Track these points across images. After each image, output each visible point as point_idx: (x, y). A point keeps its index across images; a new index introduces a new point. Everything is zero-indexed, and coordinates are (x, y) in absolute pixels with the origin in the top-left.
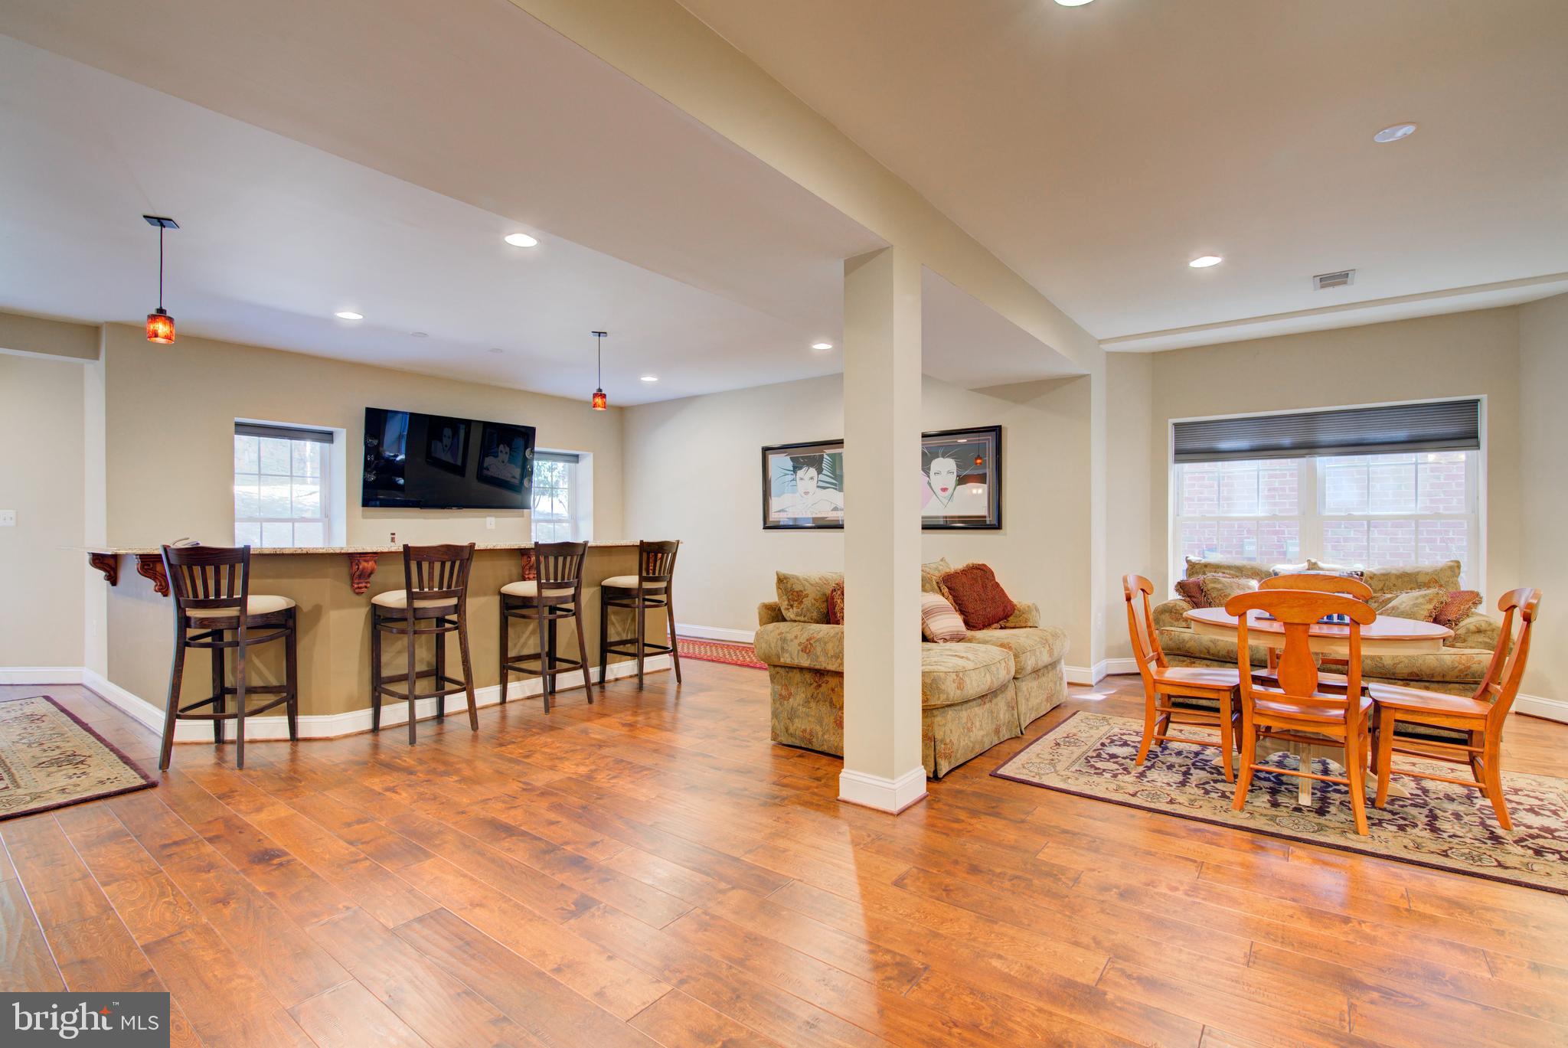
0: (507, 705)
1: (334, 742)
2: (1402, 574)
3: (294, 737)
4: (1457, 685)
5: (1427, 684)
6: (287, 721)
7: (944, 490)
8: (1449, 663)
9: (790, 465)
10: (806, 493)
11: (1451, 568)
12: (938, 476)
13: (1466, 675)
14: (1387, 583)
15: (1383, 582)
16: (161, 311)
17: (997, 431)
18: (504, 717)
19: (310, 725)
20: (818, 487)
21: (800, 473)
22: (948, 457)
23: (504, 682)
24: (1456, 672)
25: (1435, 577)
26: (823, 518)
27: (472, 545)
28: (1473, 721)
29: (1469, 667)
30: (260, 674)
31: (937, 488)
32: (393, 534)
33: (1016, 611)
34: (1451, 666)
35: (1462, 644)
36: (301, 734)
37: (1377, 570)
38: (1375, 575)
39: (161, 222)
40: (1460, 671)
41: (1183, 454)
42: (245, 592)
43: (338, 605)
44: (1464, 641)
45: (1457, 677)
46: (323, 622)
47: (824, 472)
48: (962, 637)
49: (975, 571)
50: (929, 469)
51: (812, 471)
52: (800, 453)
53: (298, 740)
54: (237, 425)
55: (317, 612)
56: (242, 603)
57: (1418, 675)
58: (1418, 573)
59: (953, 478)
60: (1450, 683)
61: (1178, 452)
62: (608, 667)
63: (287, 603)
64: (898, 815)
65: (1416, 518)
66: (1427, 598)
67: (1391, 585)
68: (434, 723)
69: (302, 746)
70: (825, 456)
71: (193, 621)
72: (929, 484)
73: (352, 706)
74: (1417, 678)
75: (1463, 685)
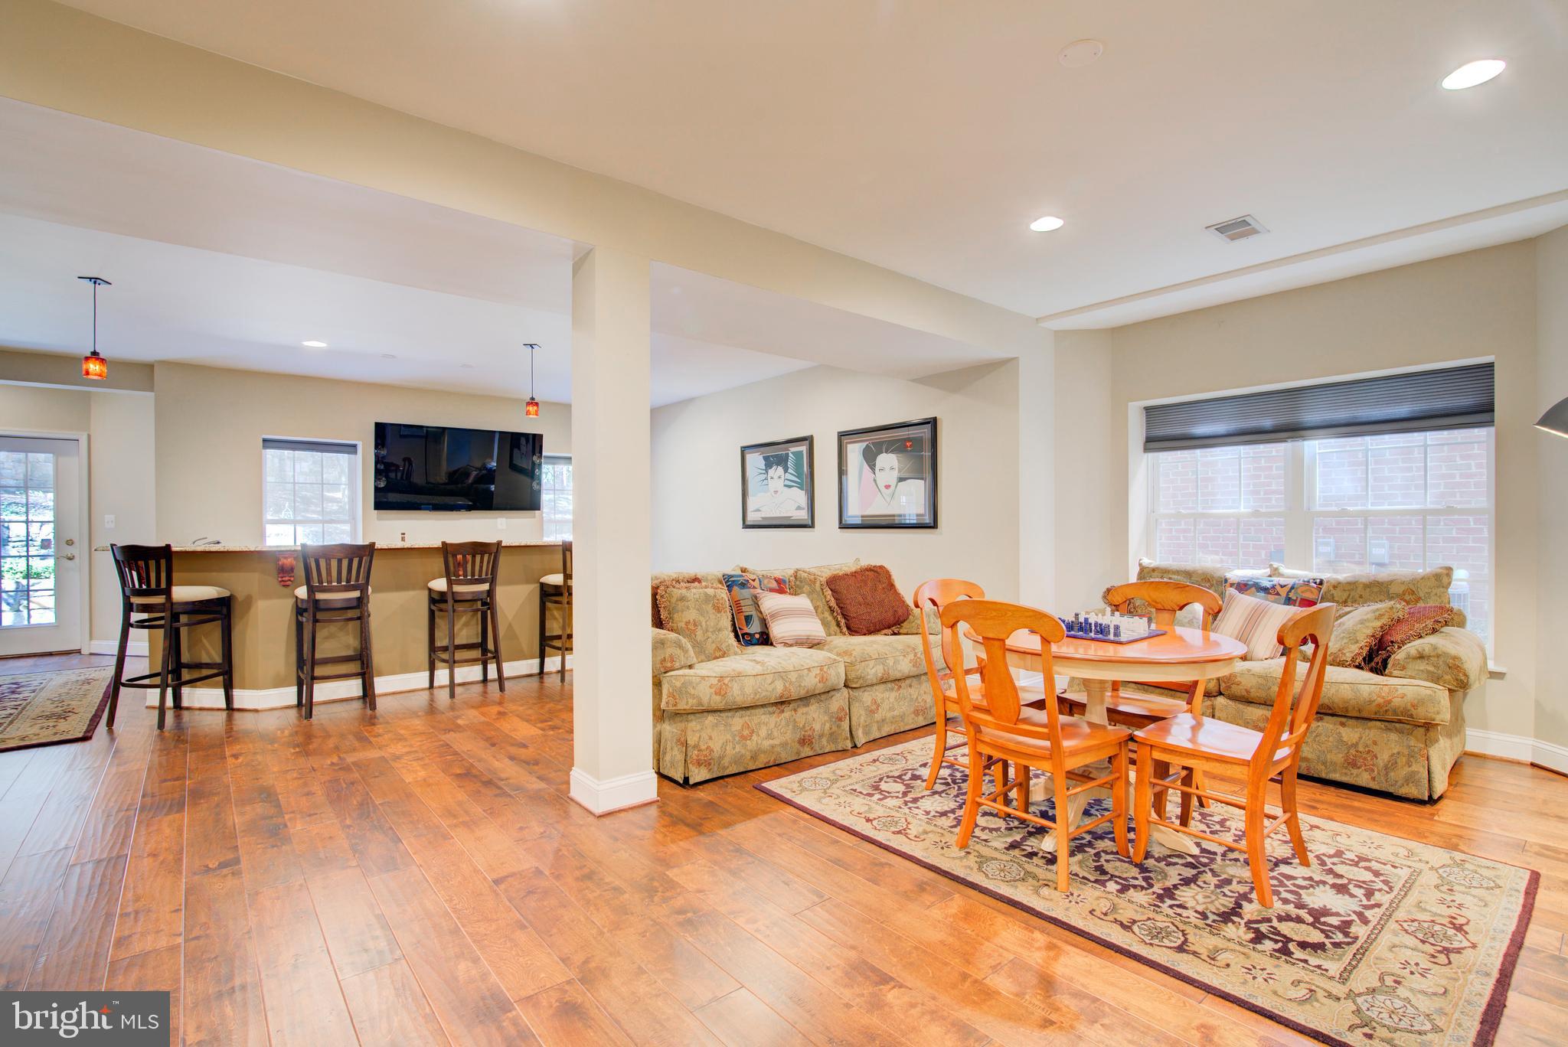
0: (435, 691)
1: (260, 713)
2: (1371, 583)
3: (230, 707)
4: (1378, 724)
5: (1344, 720)
6: (223, 693)
7: (888, 487)
8: (1365, 695)
9: (762, 464)
10: (776, 492)
11: (1437, 577)
12: (882, 473)
13: (1386, 711)
14: (1353, 594)
15: (1348, 593)
16: (95, 354)
17: (933, 423)
18: (432, 700)
19: (243, 697)
20: (785, 486)
21: (771, 472)
22: (892, 452)
23: (432, 670)
24: (1373, 707)
25: (1412, 587)
26: (789, 518)
27: (372, 545)
28: (1235, 766)
29: (1390, 702)
30: (208, 653)
31: (881, 485)
32: (404, 534)
33: (911, 617)
34: (1367, 699)
35: (1399, 672)
36: (236, 705)
37: (1345, 578)
38: (1339, 583)
39: (95, 280)
40: (1379, 705)
41: (1154, 442)
42: (170, 583)
43: (268, 596)
44: (1404, 668)
45: (1376, 713)
46: (253, 610)
47: (790, 471)
48: (816, 641)
49: (867, 573)
50: (875, 465)
51: (780, 469)
52: (771, 452)
53: (233, 710)
54: (265, 441)
55: (249, 601)
56: (167, 592)
57: (1330, 709)
58: (1391, 582)
59: (895, 474)
60: (1370, 720)
61: (1149, 440)
62: (546, 660)
63: (218, 593)
64: (600, 816)
65: (1424, 513)
66: (1377, 613)
67: (1357, 596)
68: (361, 701)
69: (237, 715)
70: (790, 455)
71: (135, 606)
72: (875, 480)
73: (278, 683)
74: (1330, 712)
75: (1387, 724)
